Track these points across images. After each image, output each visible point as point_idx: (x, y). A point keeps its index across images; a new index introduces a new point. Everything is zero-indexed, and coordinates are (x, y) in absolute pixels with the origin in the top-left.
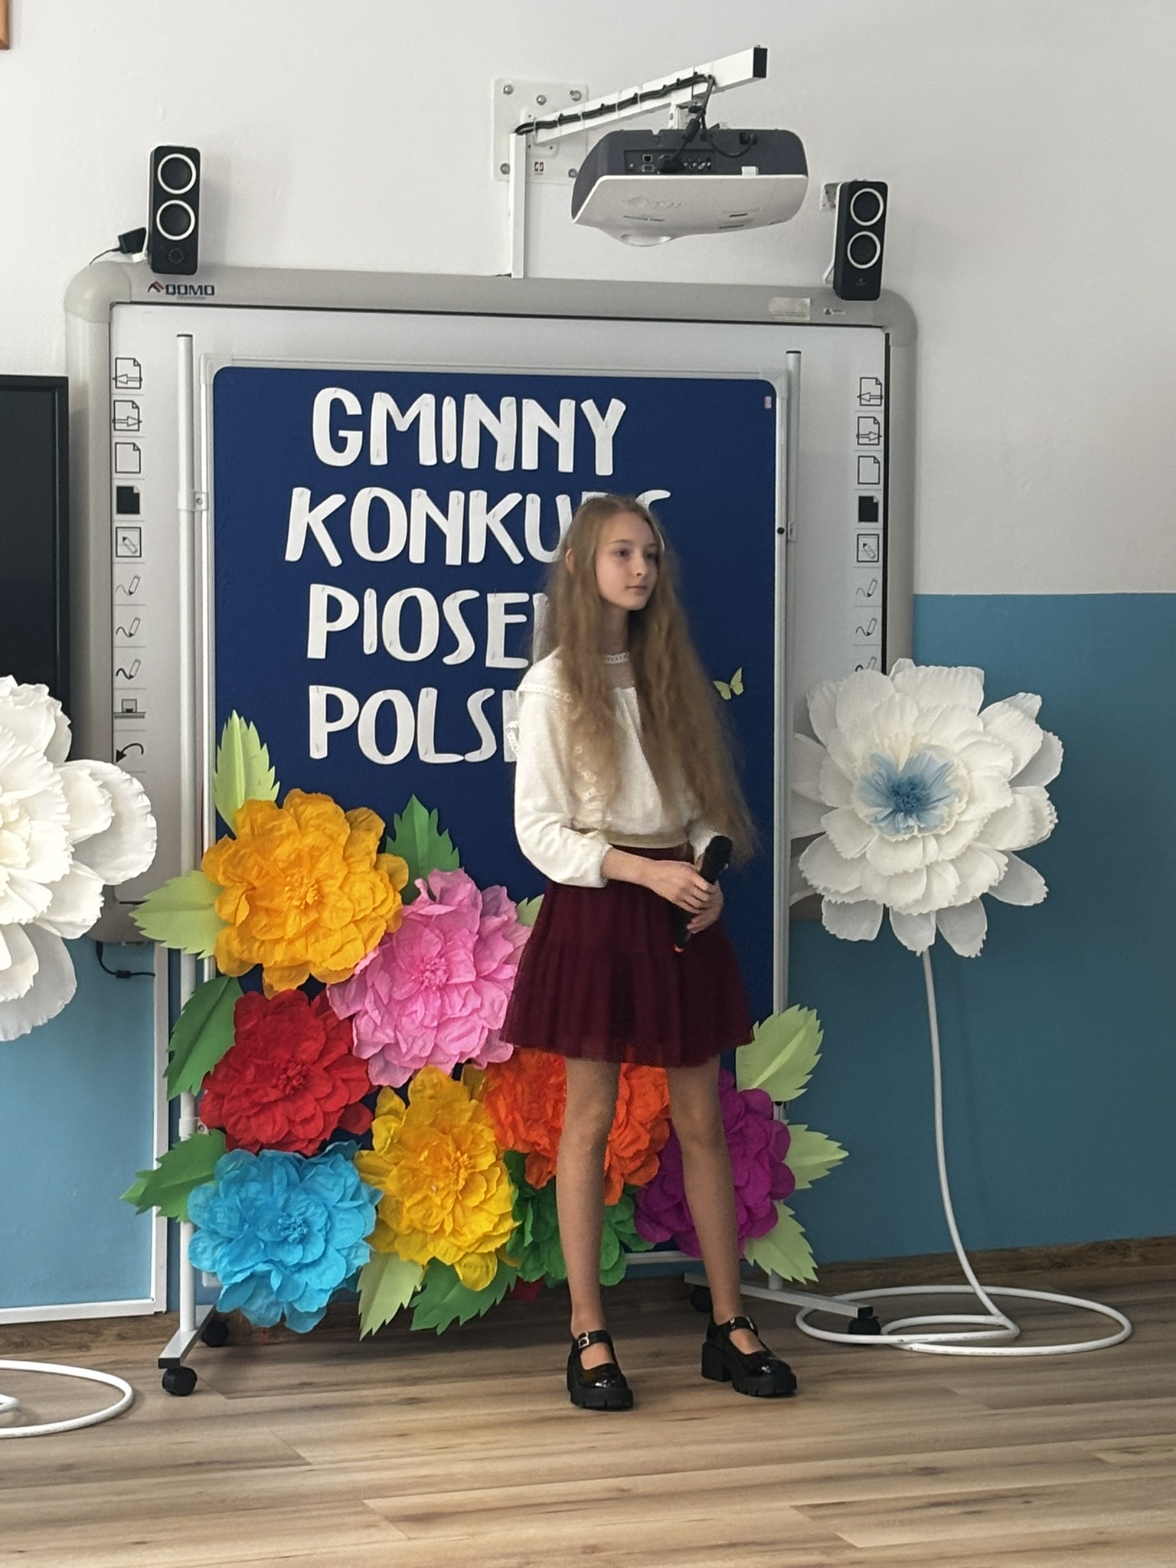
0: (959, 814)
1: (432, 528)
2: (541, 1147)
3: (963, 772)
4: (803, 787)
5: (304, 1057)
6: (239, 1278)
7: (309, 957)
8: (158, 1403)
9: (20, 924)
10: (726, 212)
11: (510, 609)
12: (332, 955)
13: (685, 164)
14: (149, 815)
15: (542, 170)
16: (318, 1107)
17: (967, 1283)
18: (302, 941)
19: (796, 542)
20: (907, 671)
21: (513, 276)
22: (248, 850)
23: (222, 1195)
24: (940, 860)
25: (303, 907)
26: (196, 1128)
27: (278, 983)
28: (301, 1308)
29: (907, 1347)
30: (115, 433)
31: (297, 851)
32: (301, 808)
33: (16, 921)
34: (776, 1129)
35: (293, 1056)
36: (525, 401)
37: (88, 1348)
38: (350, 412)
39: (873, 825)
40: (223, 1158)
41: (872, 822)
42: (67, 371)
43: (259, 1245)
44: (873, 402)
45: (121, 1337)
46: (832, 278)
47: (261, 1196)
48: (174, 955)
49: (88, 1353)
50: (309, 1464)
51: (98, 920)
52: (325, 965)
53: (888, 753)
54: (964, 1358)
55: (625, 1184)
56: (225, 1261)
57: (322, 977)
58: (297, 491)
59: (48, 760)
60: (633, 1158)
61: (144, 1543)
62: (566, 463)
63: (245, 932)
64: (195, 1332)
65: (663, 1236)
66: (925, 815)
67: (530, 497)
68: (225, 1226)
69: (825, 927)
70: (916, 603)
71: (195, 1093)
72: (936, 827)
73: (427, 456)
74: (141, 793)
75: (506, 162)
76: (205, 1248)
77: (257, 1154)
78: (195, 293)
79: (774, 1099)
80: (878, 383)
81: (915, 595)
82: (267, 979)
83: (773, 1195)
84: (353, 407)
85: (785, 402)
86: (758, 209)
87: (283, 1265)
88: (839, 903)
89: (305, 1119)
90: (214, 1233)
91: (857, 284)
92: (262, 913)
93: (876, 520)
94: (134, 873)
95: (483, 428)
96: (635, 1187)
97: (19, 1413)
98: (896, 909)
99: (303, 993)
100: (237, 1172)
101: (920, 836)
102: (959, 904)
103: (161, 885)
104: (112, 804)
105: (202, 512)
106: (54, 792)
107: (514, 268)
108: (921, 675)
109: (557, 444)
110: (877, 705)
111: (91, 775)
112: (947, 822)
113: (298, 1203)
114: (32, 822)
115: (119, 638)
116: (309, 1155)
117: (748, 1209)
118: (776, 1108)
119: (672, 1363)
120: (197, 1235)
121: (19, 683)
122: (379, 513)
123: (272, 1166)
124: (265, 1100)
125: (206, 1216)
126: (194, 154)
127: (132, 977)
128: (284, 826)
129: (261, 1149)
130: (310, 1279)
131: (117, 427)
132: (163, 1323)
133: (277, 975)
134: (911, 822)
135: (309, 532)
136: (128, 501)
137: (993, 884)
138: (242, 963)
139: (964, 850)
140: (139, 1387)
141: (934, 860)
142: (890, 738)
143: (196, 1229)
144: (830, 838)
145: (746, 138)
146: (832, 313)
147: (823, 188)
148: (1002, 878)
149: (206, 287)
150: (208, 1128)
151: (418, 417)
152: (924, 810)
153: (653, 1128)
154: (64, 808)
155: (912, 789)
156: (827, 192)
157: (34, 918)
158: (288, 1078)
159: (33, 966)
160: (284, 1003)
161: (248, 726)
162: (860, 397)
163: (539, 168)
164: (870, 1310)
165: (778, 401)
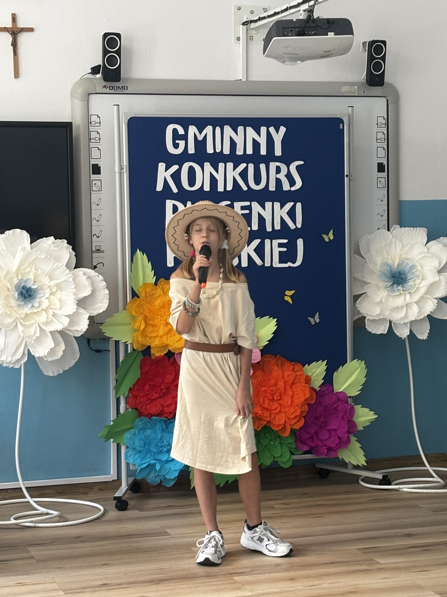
0: (419, 284)
1: (212, 177)
2: (259, 415)
3: (419, 268)
4: (358, 276)
5: (167, 381)
6: (144, 466)
7: (168, 343)
8: (114, 513)
9: (57, 331)
10: (323, 51)
11: (243, 208)
12: (177, 342)
13: (306, 32)
14: (106, 289)
15: (253, 39)
16: (173, 400)
17: (425, 466)
18: (166, 336)
19: (353, 180)
20: (397, 230)
21: (242, 80)
22: (144, 302)
23: (137, 434)
24: (411, 302)
25: (165, 324)
26: (127, 409)
27: (157, 353)
28: (167, 477)
29: (401, 490)
30: (91, 144)
31: (163, 303)
32: (164, 286)
33: (56, 330)
34: (349, 407)
35: (163, 381)
36: (247, 128)
37: (87, 494)
38: (180, 133)
39: (385, 289)
40: (137, 420)
41: (384, 288)
42: (72, 119)
43: (151, 453)
44: (382, 126)
45: (100, 489)
46: (365, 78)
47: (152, 435)
48: (117, 343)
49: (87, 496)
50: (170, 535)
51: (87, 329)
52: (174, 346)
53: (390, 262)
54: (423, 494)
55: (291, 429)
56: (139, 459)
57: (174, 350)
58: (160, 164)
59: (67, 268)
60: (294, 419)
61: (106, 564)
62: (263, 151)
63: (144, 333)
64: (128, 487)
65: (306, 448)
66: (405, 285)
67: (250, 165)
68: (139, 446)
69: (367, 329)
70: (401, 204)
71: (126, 395)
72: (409, 289)
73: (210, 150)
74: (103, 280)
75: (239, 36)
76: (131, 454)
77: (150, 419)
78: (120, 89)
79: (348, 395)
80: (384, 118)
81: (400, 202)
82: (152, 351)
83: (349, 432)
84: (181, 131)
85: (348, 126)
86: (335, 49)
87: (161, 461)
88: (372, 319)
89: (168, 405)
90: (134, 449)
91: (376, 80)
92: (150, 326)
93: (384, 172)
94: (101, 311)
95: (231, 139)
96: (295, 429)
97: (60, 518)
98: (394, 321)
99: (166, 357)
100: (143, 425)
101: (403, 293)
102: (419, 319)
103: (111, 316)
104: (91, 285)
105: (124, 173)
106: (70, 280)
107: (242, 77)
108: (402, 231)
109: (260, 144)
110: (386, 243)
111: (83, 274)
112: (413, 287)
113: (166, 437)
114: (62, 292)
115: (94, 222)
116: (170, 419)
117: (339, 438)
118: (349, 399)
119: (311, 497)
120: (128, 449)
121: (56, 239)
122: (192, 172)
123: (156, 423)
124: (153, 398)
125: (131, 442)
126: (119, 35)
127: (102, 352)
128: (158, 293)
129: (151, 416)
130: (171, 466)
131: (91, 141)
132: (116, 484)
133: (156, 350)
134: (399, 288)
135: (165, 180)
136: (96, 170)
137: (432, 311)
138: (143, 345)
139: (420, 298)
140: (107, 508)
141: (409, 302)
142: (391, 256)
143: (127, 447)
144: (368, 294)
145: (330, 22)
146: (366, 92)
147: (361, 43)
148: (435, 308)
149: (124, 87)
150: (132, 408)
151: (206, 135)
152: (404, 283)
153: (301, 407)
154: (73, 287)
155: (400, 275)
156: (363, 45)
157: (63, 328)
158: (161, 389)
159: (63, 347)
160: (159, 360)
161: (143, 255)
162: (377, 124)
163: (251, 38)
164: (387, 476)
165: (345, 126)
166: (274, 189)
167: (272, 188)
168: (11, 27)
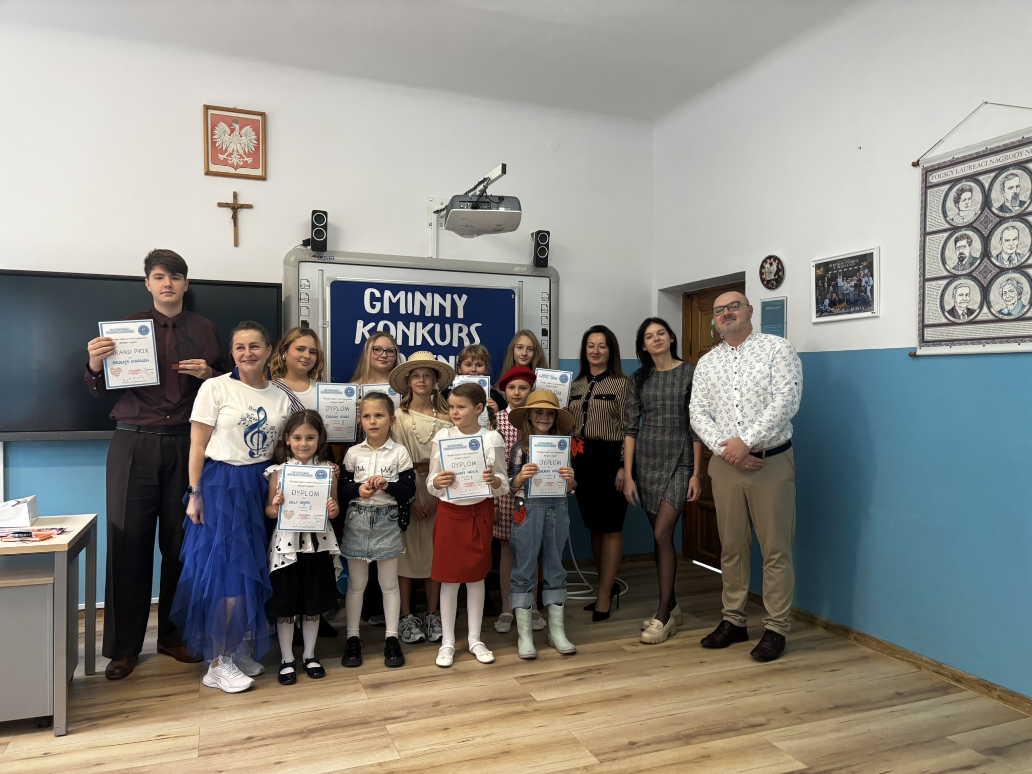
1: (404, 334)
13: (480, 206)
21: (433, 257)
30: (300, 303)
36: (435, 294)
38: (376, 296)
42: (282, 281)
44: (546, 300)
46: (533, 262)
58: (359, 321)
62: (448, 314)
67: (436, 325)
73: (402, 311)
75: (431, 222)
78: (327, 259)
80: (547, 294)
81: (559, 360)
84: (378, 294)
85: (518, 297)
86: (505, 224)
91: (541, 263)
93: (547, 336)
95: (421, 302)
105: (327, 327)
107: (433, 255)
109: (445, 308)
126: (325, 213)
131: (301, 301)
135: (363, 334)
145: (501, 198)
146: (534, 272)
147: (530, 233)
149: (330, 257)
151: (399, 298)
156: (531, 236)
162: (542, 298)
163: (441, 225)
165: (516, 296)
166: (456, 346)
167: (455, 344)
168: (232, 203)
